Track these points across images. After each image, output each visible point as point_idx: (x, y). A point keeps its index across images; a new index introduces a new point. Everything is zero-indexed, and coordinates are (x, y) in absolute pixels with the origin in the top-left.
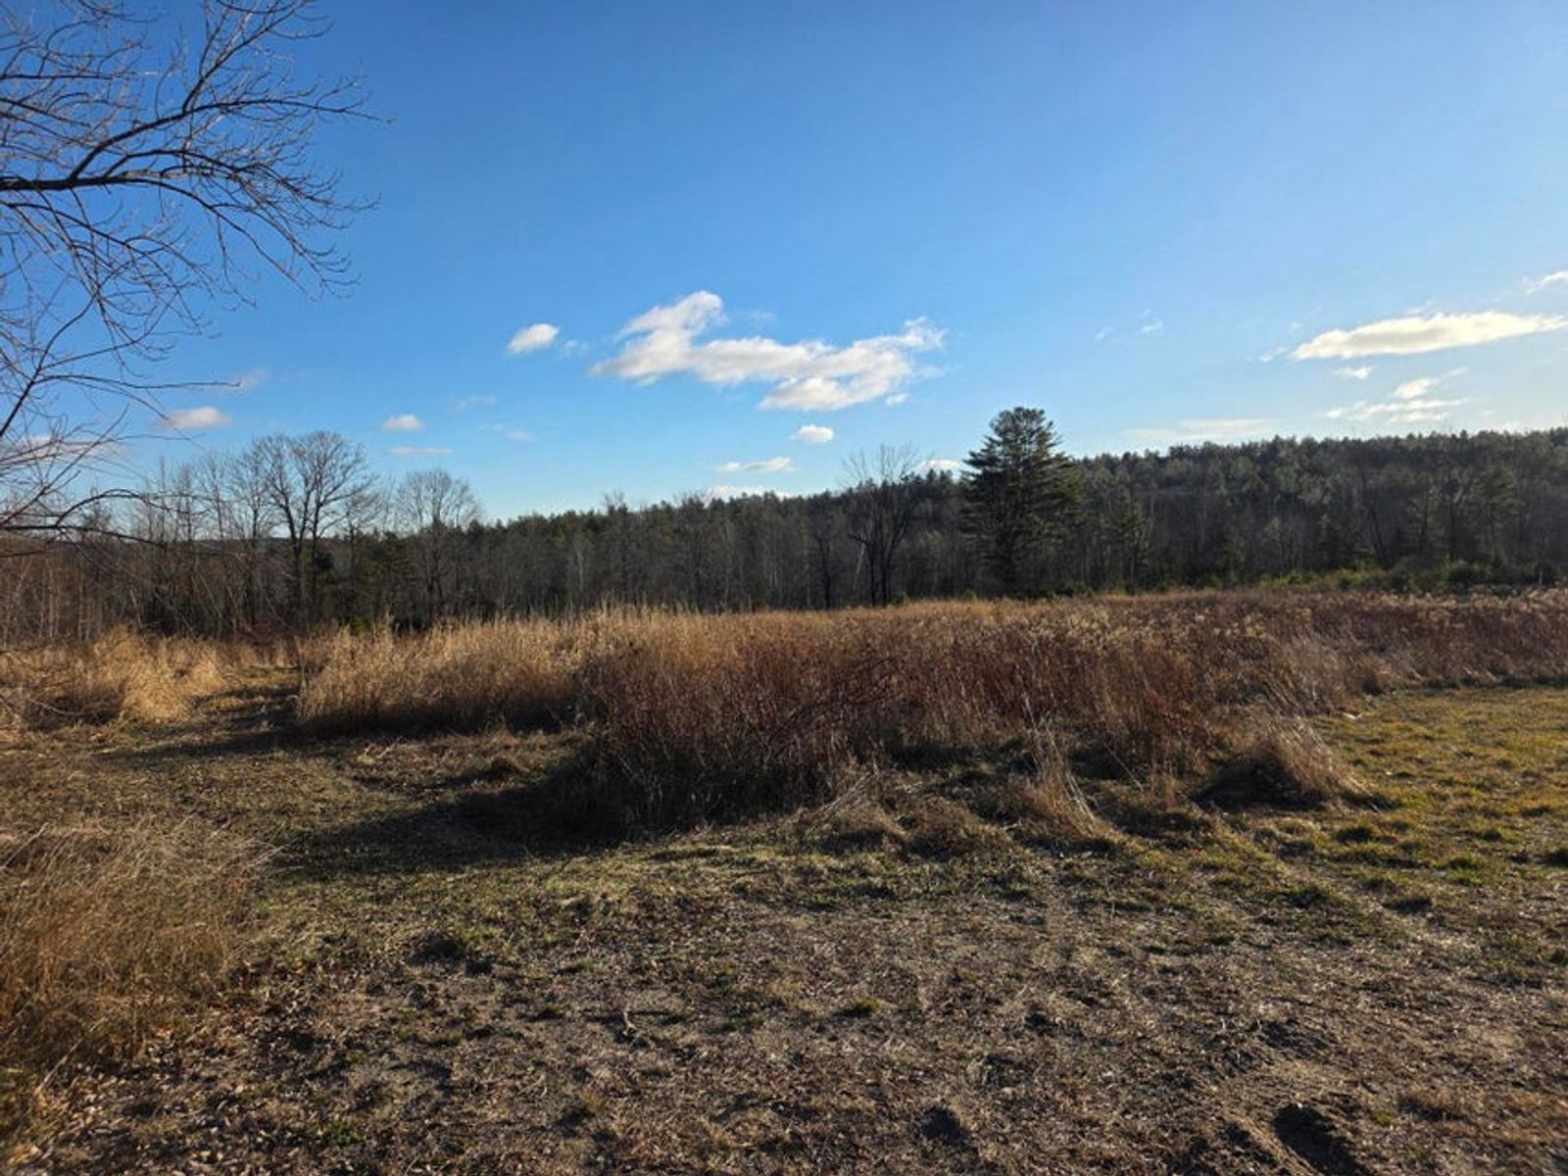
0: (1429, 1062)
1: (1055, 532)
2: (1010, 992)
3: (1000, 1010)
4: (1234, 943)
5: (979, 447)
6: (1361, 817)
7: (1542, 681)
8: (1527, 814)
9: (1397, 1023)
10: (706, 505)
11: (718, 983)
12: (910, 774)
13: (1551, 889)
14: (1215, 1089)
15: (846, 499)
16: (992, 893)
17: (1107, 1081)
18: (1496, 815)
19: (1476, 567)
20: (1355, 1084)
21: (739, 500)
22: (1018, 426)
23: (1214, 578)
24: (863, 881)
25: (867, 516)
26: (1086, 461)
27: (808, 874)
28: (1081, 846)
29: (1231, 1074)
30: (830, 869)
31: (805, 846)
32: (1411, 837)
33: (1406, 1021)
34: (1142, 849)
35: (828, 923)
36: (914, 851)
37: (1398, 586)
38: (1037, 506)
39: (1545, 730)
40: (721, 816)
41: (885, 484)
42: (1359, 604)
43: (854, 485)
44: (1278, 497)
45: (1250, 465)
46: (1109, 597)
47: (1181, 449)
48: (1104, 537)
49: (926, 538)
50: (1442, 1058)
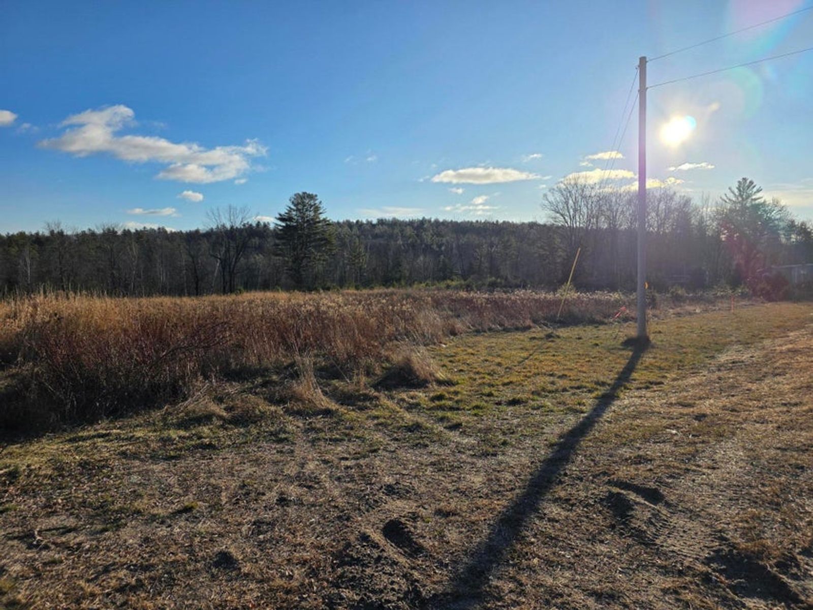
0: (449, 493)
1: (322, 258)
2: (270, 488)
3: (264, 498)
4: (380, 451)
5: (283, 211)
6: (441, 390)
7: (517, 329)
8: (504, 385)
9: (440, 478)
10: (119, 233)
11: (102, 507)
12: (234, 383)
13: (507, 415)
14: (360, 519)
15: (209, 235)
16: (270, 440)
17: (311, 523)
18: (493, 386)
19: (499, 280)
20: (419, 507)
21: (141, 231)
22: (304, 201)
23: (395, 283)
24: (198, 442)
25: (222, 245)
26: (338, 223)
27: (167, 441)
28: (316, 413)
29: (368, 511)
30: (180, 437)
31: (167, 426)
32: (459, 397)
33: (444, 477)
34: (346, 411)
35: (175, 466)
36: (230, 422)
37: (468, 288)
38: (313, 244)
39: (515, 349)
40: (115, 414)
41: (232, 227)
42: (451, 296)
43: (214, 227)
44: (423, 246)
45: (412, 230)
46: (347, 291)
47: (382, 220)
48: (346, 262)
49: (255, 258)
50: (454, 490)
